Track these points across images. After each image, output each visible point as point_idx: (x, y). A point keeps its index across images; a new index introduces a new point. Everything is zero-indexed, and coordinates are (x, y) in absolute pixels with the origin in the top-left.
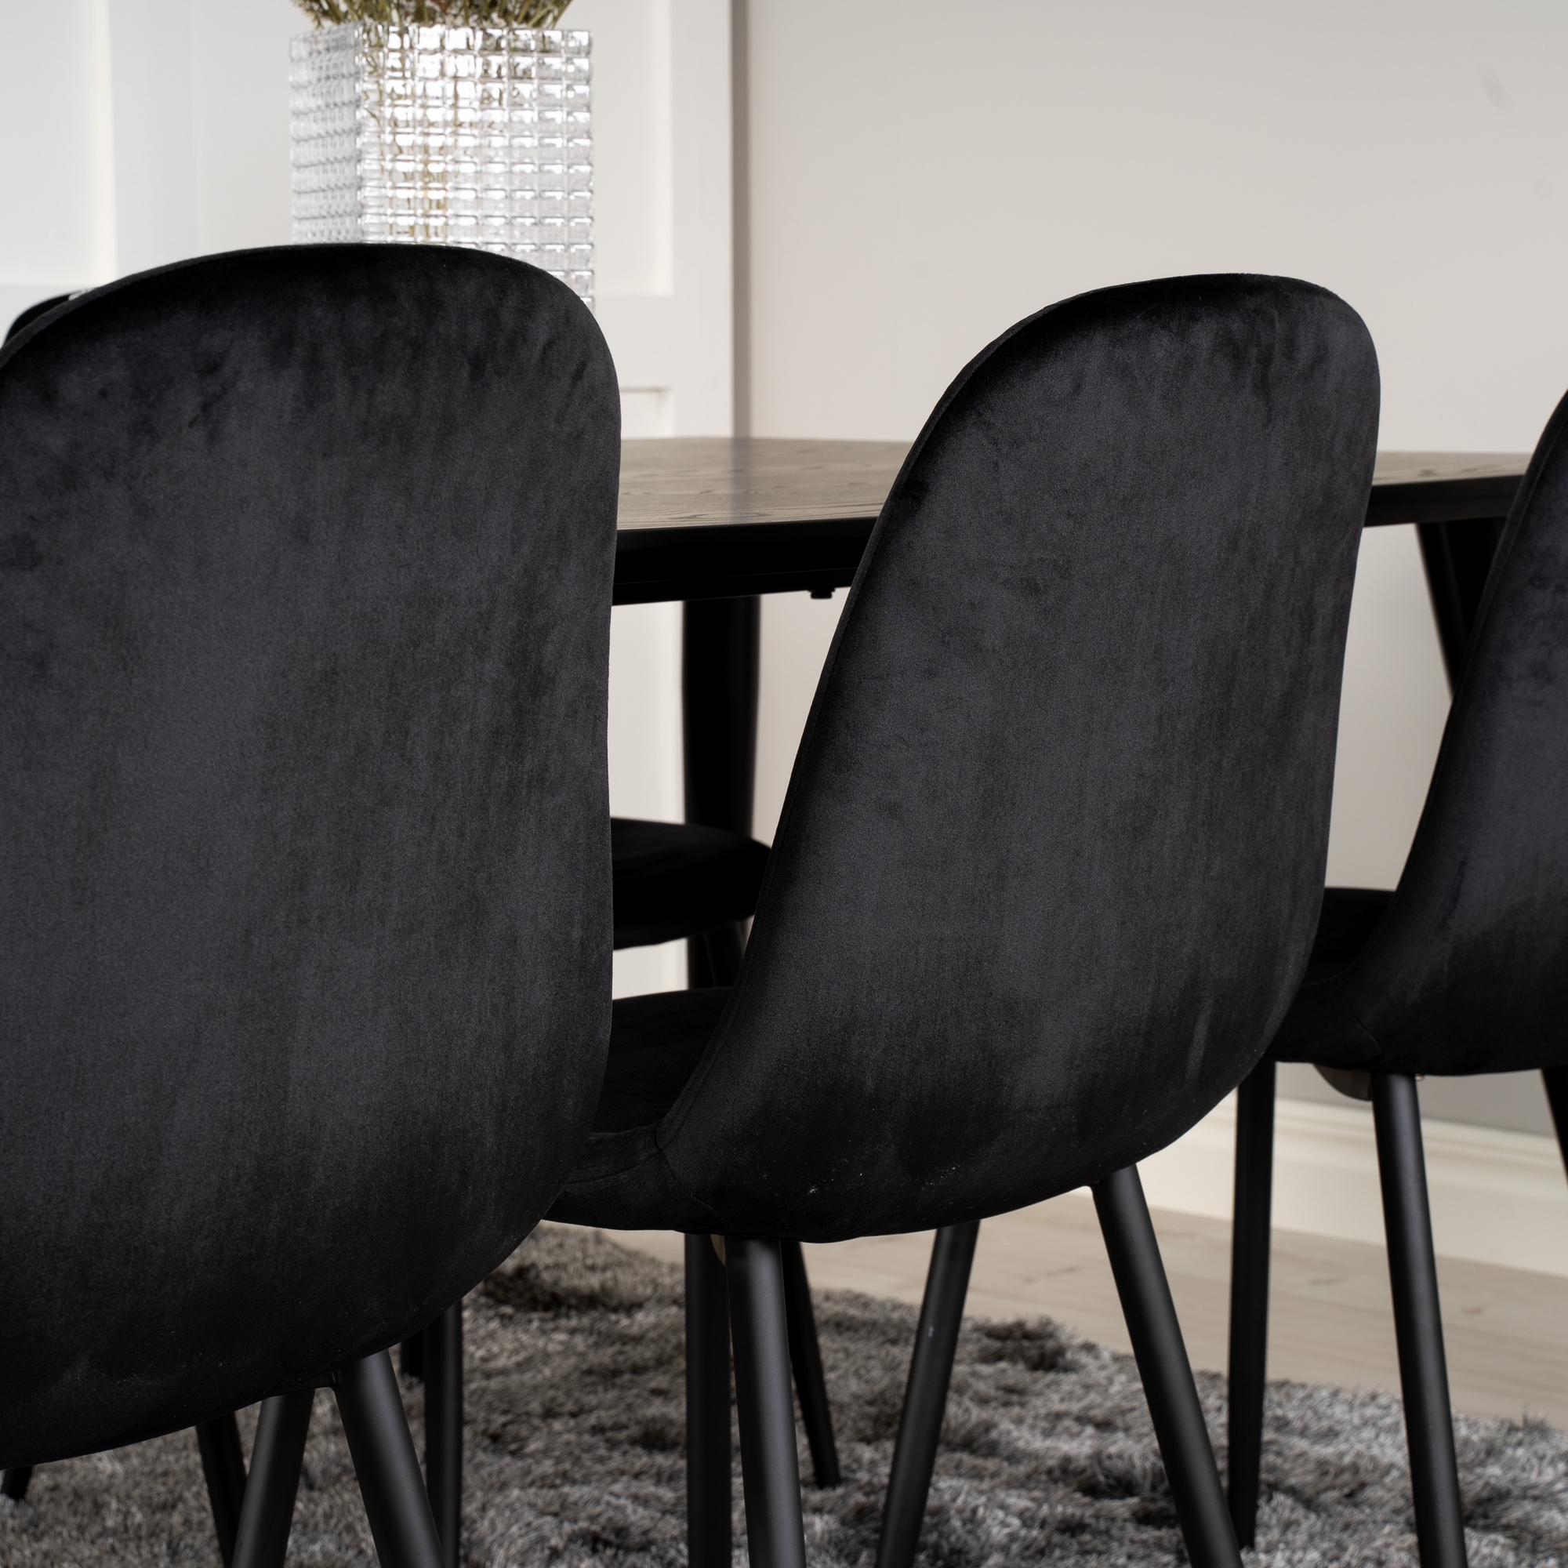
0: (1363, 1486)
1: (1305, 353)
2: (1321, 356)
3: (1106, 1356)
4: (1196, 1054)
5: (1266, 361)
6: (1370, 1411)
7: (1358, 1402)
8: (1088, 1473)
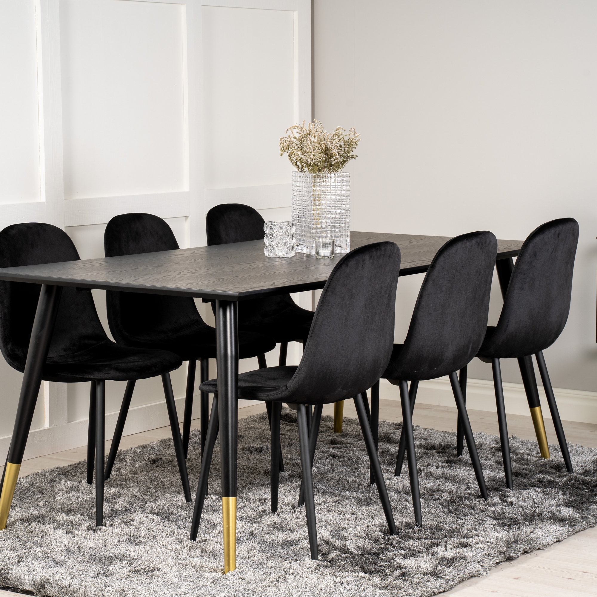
0: (481, 447)
1: (487, 243)
2: (490, 242)
3: (422, 428)
4: (470, 351)
5: (482, 245)
6: (480, 436)
7: (478, 434)
8: (426, 446)
